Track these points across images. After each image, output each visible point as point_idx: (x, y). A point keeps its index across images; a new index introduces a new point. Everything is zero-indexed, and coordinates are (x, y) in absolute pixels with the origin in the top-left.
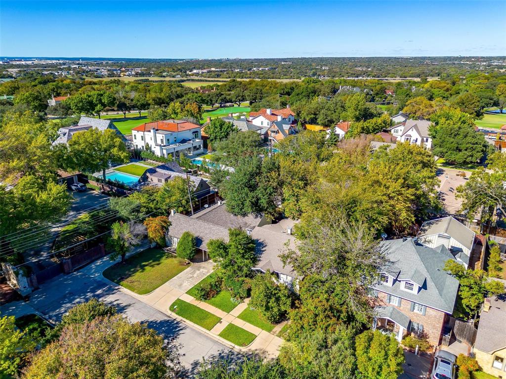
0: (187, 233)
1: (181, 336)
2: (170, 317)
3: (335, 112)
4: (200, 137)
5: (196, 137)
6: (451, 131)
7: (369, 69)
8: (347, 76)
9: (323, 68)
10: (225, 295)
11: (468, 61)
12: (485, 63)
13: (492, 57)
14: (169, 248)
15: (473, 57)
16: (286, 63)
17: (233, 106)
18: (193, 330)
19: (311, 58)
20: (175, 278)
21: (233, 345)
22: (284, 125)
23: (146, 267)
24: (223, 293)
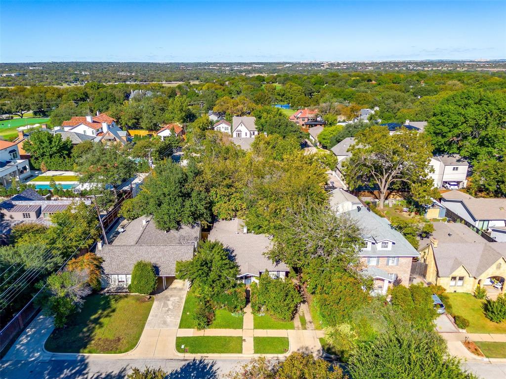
0: (139, 264)
1: (218, 372)
2: (186, 360)
3: (155, 115)
4: (19, 157)
5: (14, 158)
6: (275, 123)
7: (133, 74)
8: (114, 82)
9: (83, 73)
10: (221, 313)
11: (214, 66)
12: (228, 68)
13: (232, 63)
14: (106, 289)
15: (218, 63)
16: (35, 68)
17: (12, 118)
18: (224, 361)
19: (64, 63)
20: (150, 318)
21: (276, 355)
22: (118, 132)
23: (102, 320)
24: (218, 312)
